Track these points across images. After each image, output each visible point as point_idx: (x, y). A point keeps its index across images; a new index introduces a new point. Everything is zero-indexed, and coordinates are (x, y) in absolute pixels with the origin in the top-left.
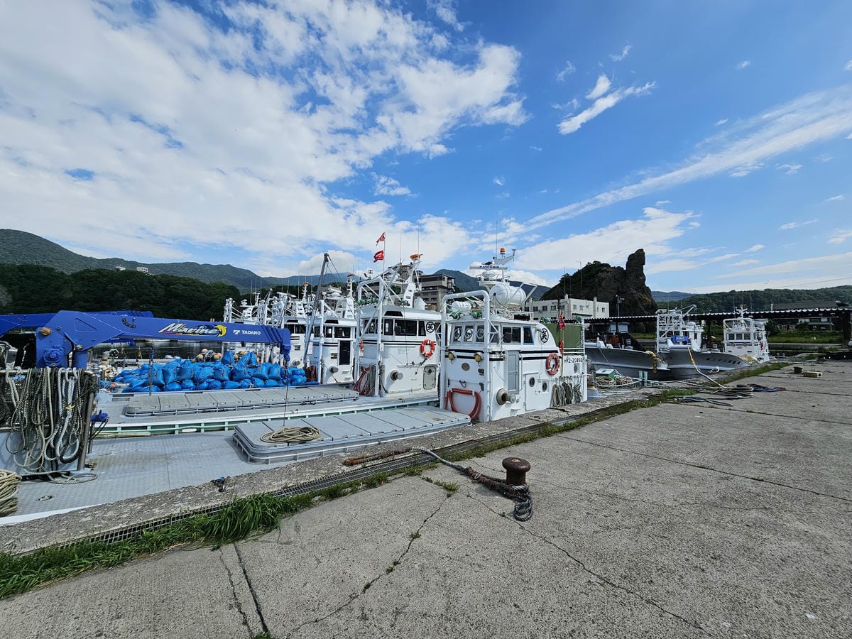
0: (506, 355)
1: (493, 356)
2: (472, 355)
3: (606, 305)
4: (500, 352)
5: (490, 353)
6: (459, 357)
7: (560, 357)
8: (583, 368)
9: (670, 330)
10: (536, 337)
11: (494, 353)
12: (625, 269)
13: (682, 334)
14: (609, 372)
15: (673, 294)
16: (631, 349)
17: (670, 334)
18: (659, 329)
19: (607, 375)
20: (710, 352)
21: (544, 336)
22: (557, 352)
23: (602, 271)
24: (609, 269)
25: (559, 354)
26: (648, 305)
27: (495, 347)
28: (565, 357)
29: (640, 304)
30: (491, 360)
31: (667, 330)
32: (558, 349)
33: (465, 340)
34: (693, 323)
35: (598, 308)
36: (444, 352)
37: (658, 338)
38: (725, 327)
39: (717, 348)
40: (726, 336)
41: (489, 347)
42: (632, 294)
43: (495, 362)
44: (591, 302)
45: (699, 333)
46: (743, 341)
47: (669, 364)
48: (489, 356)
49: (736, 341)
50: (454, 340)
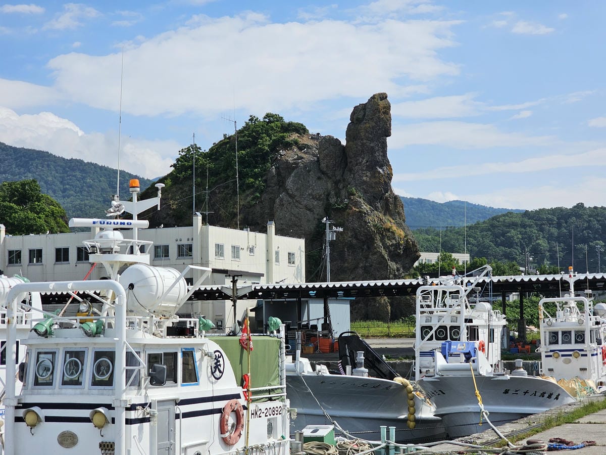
0: (155, 410)
1: (133, 415)
2: (86, 413)
4: (143, 406)
5: (127, 409)
6: (49, 419)
7: (245, 408)
8: (283, 427)
10: (203, 367)
11: (133, 408)
13: (464, 334)
14: (324, 431)
16: (363, 374)
18: (420, 320)
19: (321, 439)
20: (508, 377)
21: (217, 366)
22: (238, 396)
25: (242, 401)
27: (133, 396)
28: (252, 407)
29: (379, 243)
30: (129, 422)
32: (239, 390)
33: (64, 383)
34: (488, 306)
35: (277, 253)
36: (12, 410)
37: (419, 345)
38: (542, 316)
39: (526, 367)
40: (544, 337)
41: (124, 397)
42: (361, 215)
43: (135, 426)
44: (261, 236)
45: (498, 326)
46: (573, 346)
47: (438, 406)
48: (124, 415)
49: (560, 346)
50: (37, 383)
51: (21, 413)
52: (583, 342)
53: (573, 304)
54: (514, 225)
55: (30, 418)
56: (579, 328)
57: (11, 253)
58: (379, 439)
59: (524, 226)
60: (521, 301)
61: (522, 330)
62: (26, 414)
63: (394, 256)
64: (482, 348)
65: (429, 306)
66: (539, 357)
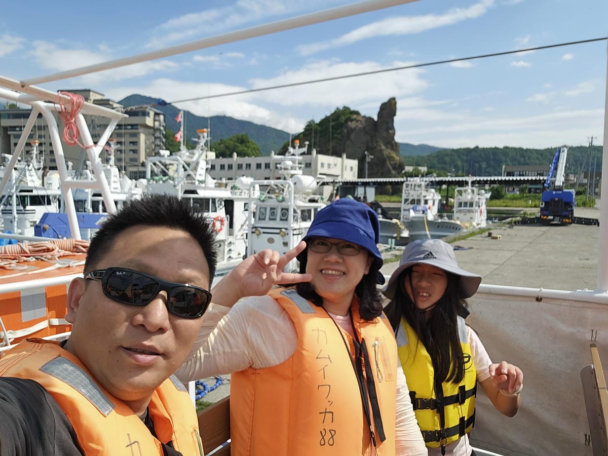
1: (295, 232)
2: (278, 231)
3: (354, 163)
4: (299, 229)
5: (293, 230)
6: (264, 233)
9: (413, 198)
11: (295, 229)
12: (376, 119)
13: (422, 202)
15: (423, 147)
17: (413, 202)
18: (404, 196)
20: (440, 221)
23: (352, 120)
24: (359, 118)
26: (396, 164)
27: (295, 225)
29: (388, 163)
30: (294, 235)
31: (410, 198)
33: (270, 219)
34: (433, 190)
35: (346, 167)
36: (251, 229)
37: (403, 206)
38: (456, 195)
39: (447, 216)
40: (456, 205)
41: (292, 225)
42: (381, 151)
43: (296, 236)
44: (339, 159)
45: (437, 200)
46: (468, 208)
47: (410, 231)
48: (292, 232)
49: (462, 208)
50: (259, 219)
51: (254, 230)
52: (472, 206)
53: (469, 191)
54: (447, 155)
55: (257, 232)
56: (471, 201)
57: (239, 165)
58: (387, 244)
59: (451, 155)
60: (448, 188)
61: (447, 200)
62: (256, 230)
63: (394, 168)
64: (429, 208)
65: (408, 190)
66: (453, 212)
